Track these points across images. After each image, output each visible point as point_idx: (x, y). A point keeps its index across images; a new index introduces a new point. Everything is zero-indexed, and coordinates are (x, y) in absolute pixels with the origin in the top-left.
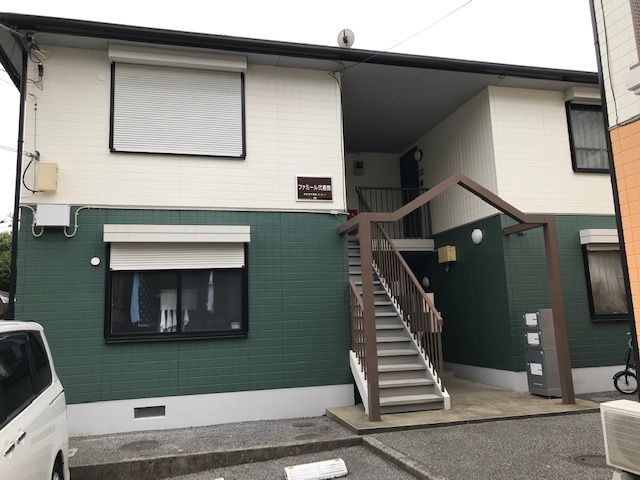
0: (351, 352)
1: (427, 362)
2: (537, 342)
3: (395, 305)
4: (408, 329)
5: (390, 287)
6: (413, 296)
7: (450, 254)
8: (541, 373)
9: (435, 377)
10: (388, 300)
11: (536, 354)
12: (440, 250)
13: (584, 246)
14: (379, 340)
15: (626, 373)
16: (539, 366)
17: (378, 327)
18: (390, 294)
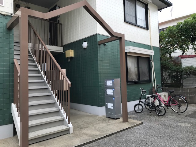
0: (13, 104)
1: (60, 107)
2: (112, 94)
3: (44, 76)
4: (50, 89)
5: (41, 66)
6: (54, 71)
7: (71, 53)
8: (112, 108)
9: (65, 115)
10: (40, 73)
11: (111, 99)
12: (66, 52)
13: (126, 53)
14: (30, 95)
15: (139, 104)
16: (112, 105)
17: (30, 88)
18: (41, 70)
